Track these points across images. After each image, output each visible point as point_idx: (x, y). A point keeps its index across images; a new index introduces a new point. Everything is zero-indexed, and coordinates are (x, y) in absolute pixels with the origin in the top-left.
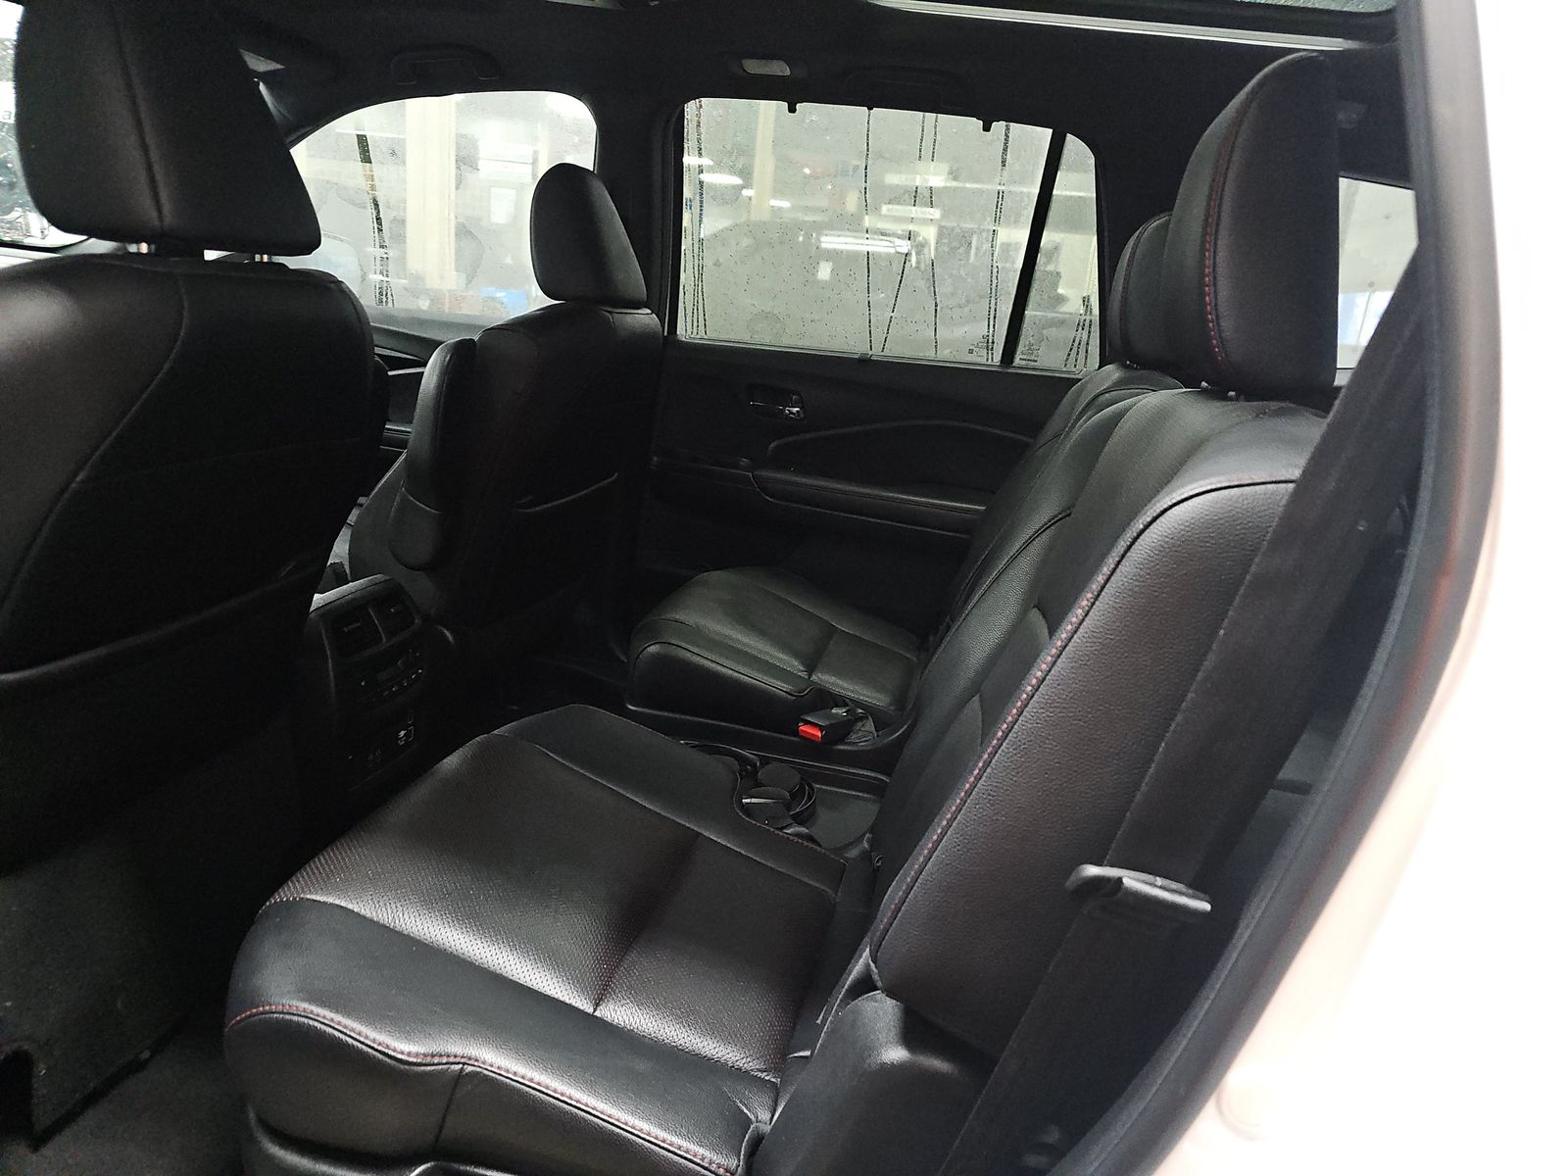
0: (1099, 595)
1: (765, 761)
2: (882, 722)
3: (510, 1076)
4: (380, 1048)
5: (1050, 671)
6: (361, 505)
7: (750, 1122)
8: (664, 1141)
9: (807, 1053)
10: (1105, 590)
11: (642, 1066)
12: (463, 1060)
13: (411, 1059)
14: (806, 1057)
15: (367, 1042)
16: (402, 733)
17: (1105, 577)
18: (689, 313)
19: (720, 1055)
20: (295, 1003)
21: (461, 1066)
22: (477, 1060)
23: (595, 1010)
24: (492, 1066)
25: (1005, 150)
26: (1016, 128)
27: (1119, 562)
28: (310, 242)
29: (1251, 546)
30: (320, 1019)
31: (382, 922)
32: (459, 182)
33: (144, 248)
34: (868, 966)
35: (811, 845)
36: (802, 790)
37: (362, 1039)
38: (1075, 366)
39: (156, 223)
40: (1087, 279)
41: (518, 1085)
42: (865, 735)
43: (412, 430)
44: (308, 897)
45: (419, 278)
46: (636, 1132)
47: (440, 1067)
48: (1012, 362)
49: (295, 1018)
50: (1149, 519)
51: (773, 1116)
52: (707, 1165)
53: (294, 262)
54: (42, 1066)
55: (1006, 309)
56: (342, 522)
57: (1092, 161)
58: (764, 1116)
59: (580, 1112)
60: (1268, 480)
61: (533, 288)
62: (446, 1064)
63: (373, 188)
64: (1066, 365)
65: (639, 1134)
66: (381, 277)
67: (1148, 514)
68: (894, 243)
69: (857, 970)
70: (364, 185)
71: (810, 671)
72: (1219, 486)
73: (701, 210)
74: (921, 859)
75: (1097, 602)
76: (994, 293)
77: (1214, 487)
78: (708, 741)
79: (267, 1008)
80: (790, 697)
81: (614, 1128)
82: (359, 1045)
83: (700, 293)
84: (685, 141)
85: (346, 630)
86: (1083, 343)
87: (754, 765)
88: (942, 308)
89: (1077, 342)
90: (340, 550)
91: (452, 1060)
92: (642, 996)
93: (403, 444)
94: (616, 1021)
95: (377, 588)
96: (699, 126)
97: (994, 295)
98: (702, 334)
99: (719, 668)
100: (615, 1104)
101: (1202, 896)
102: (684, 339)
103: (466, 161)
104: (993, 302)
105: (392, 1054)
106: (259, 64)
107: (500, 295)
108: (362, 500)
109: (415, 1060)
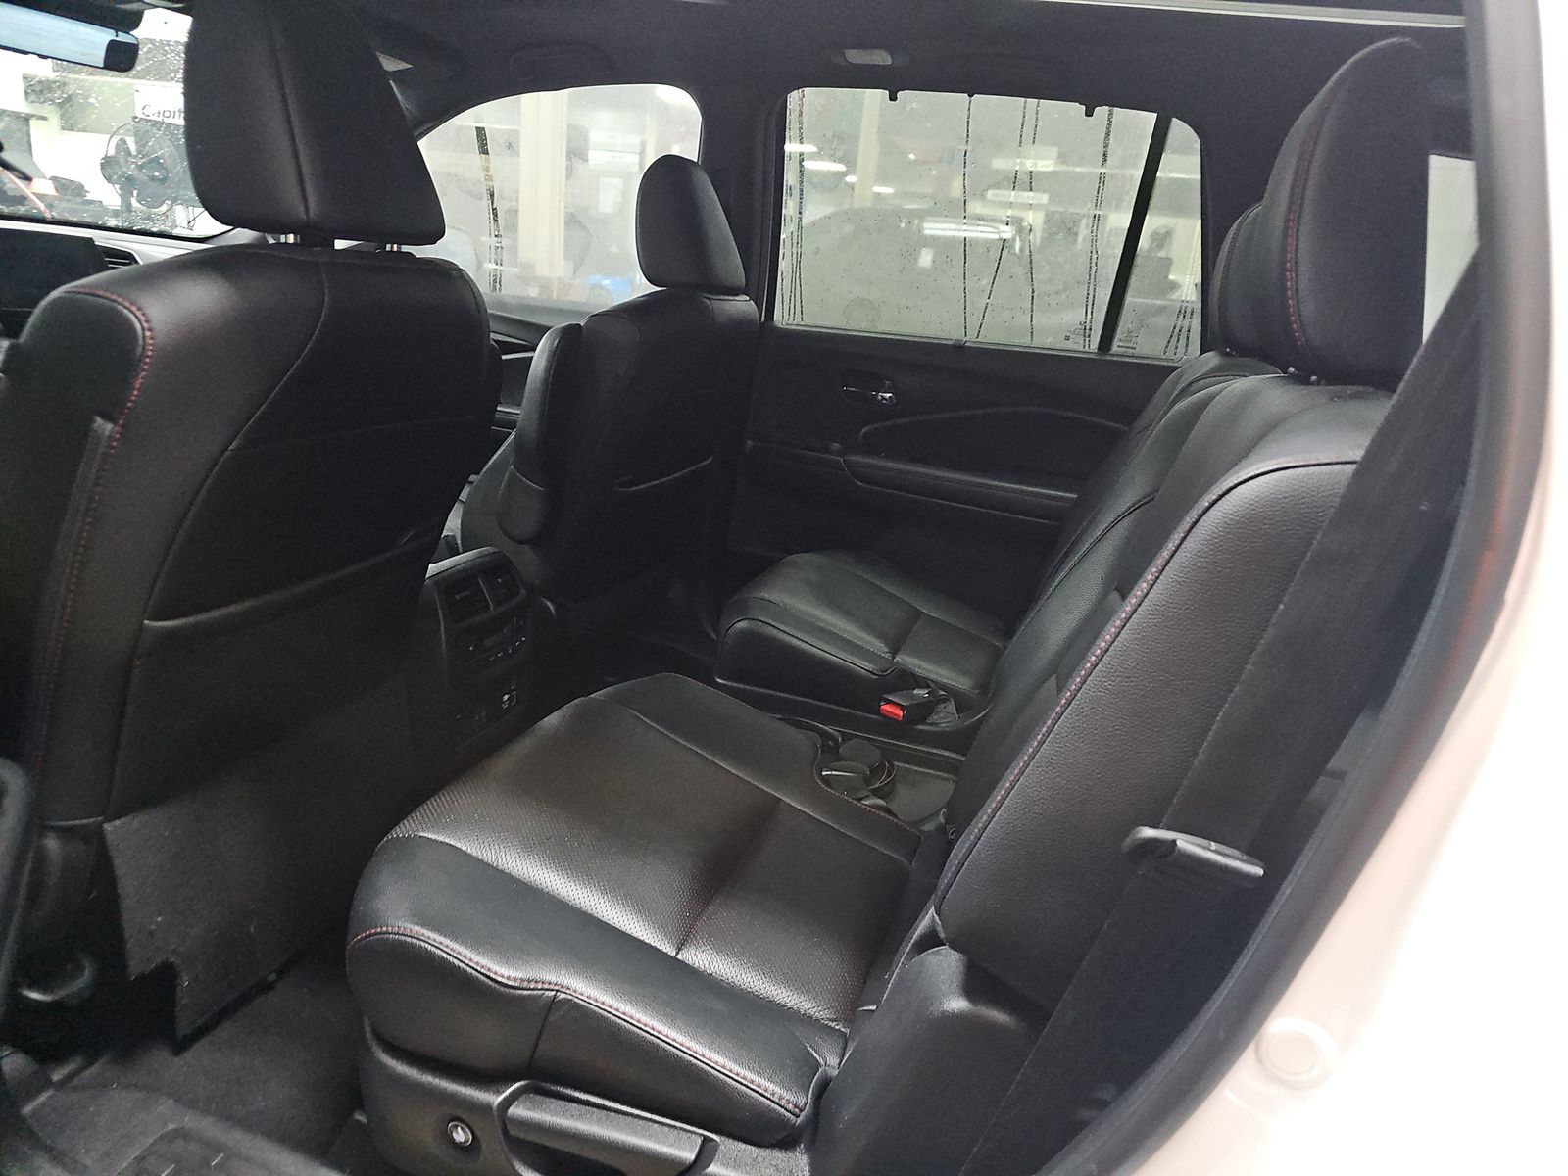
0: (1163, 570)
1: (846, 737)
2: (963, 704)
3: (598, 1004)
4: (483, 971)
5: (1113, 642)
6: (472, 483)
7: (818, 1065)
8: (738, 1075)
9: (874, 1008)
10: (1170, 565)
11: (720, 1006)
12: (556, 988)
13: (510, 983)
14: (873, 1011)
15: (471, 964)
16: (506, 697)
17: (1170, 553)
18: (786, 299)
19: (793, 1003)
20: (409, 926)
21: (553, 993)
22: (568, 988)
23: (677, 953)
24: (582, 994)
25: (1108, 134)
26: (1119, 113)
27: (1184, 538)
28: (435, 232)
29: (1314, 524)
30: (430, 941)
31: (486, 860)
32: (570, 172)
33: (291, 239)
34: (933, 920)
35: (888, 817)
36: (882, 767)
37: (467, 962)
38: (1175, 353)
39: (303, 215)
40: (1190, 265)
41: (606, 1013)
42: (946, 718)
43: (521, 411)
44: (422, 834)
45: (529, 266)
46: (712, 1064)
47: (535, 992)
48: (1109, 350)
49: (409, 939)
50: (1214, 497)
51: (841, 1062)
52: (777, 1100)
53: (421, 251)
54: (185, 978)
55: (1104, 295)
56: (455, 498)
57: (1198, 145)
58: (833, 1061)
59: (661, 1042)
60: (1335, 460)
61: (638, 277)
62: (541, 989)
63: (489, 178)
64: (1165, 352)
65: (715, 1066)
66: (494, 266)
67: (1215, 492)
68: (998, 229)
69: (922, 926)
70: (482, 176)
71: (894, 651)
72: (1286, 465)
73: (801, 199)
74: (985, 818)
75: (1161, 577)
76: (1092, 279)
77: (1280, 466)
78: (792, 714)
79: (384, 929)
80: (872, 676)
81: (692, 1059)
82: (465, 967)
83: (798, 281)
84: (787, 130)
85: (457, 597)
86: (1185, 330)
87: (835, 740)
88: (1038, 295)
89: (1177, 330)
90: (453, 525)
91: (546, 986)
92: (721, 944)
93: (512, 425)
94: (697, 964)
95: (487, 558)
96: (800, 115)
97: (1092, 281)
98: (798, 320)
99: (804, 645)
100: (693, 1038)
101: (1257, 861)
102: (780, 326)
103: (576, 152)
104: (1091, 288)
105: (494, 976)
106: (390, 65)
107: (606, 282)
108: (473, 478)
109: (513, 984)
